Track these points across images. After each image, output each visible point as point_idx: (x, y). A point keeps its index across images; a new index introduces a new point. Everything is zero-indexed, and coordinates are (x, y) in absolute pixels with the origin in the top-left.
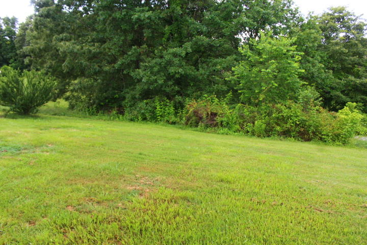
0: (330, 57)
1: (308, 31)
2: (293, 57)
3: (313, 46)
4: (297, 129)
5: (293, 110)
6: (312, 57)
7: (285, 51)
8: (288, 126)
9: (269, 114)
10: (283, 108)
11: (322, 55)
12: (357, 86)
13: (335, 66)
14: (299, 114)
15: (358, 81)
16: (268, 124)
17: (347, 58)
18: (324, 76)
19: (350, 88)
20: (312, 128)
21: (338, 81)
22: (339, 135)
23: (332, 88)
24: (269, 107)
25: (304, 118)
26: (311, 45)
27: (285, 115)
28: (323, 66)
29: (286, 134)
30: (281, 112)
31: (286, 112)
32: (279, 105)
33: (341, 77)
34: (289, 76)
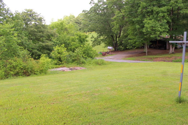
0: (29, 33)
1: (16, 20)
2: (13, 34)
3: (21, 28)
4: (22, 71)
5: (18, 62)
6: (21, 34)
7: (8, 31)
8: (17, 70)
9: (5, 66)
10: (12, 61)
11: (25, 33)
12: (44, 46)
13: (33, 38)
14: (21, 63)
15: (44, 44)
16: (5, 71)
17: (37, 34)
18: (28, 43)
19: (41, 48)
20: (30, 69)
21: (35, 45)
22: (43, 70)
23: (33, 49)
24: (4, 62)
25: (25, 65)
26: (20, 28)
27: (14, 65)
28: (27, 38)
29: (17, 74)
30: (12, 63)
31: (14, 64)
32: (10, 60)
33: (36, 43)
34: (13, 44)
